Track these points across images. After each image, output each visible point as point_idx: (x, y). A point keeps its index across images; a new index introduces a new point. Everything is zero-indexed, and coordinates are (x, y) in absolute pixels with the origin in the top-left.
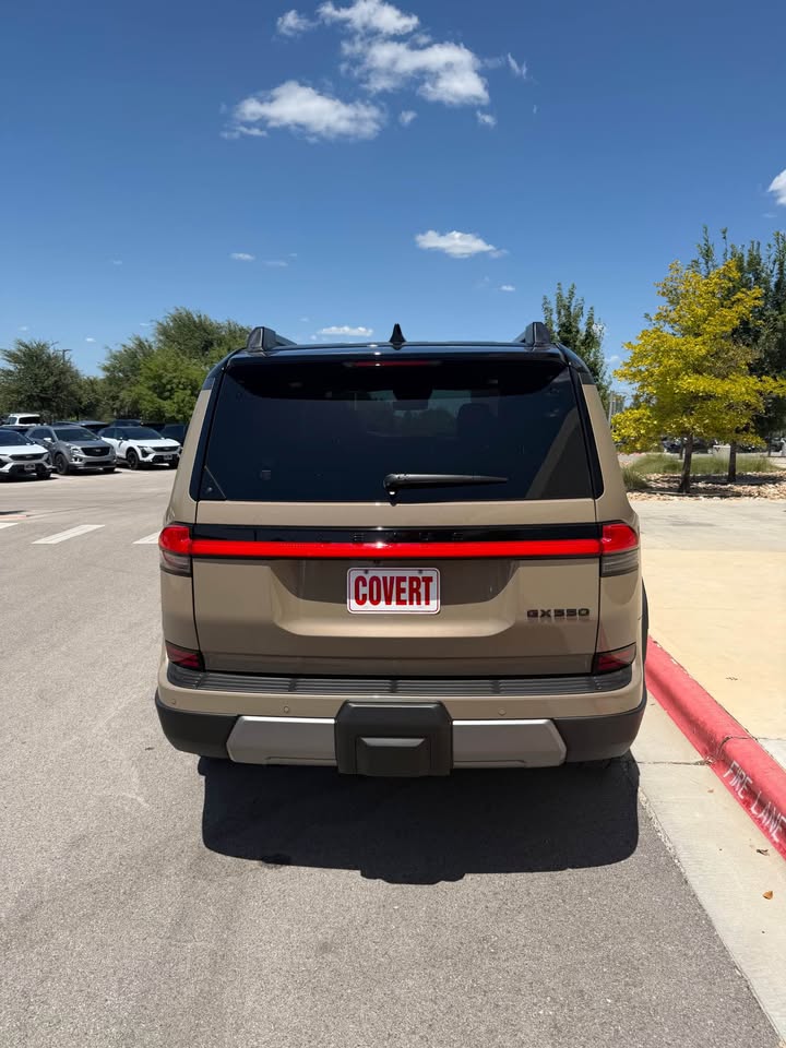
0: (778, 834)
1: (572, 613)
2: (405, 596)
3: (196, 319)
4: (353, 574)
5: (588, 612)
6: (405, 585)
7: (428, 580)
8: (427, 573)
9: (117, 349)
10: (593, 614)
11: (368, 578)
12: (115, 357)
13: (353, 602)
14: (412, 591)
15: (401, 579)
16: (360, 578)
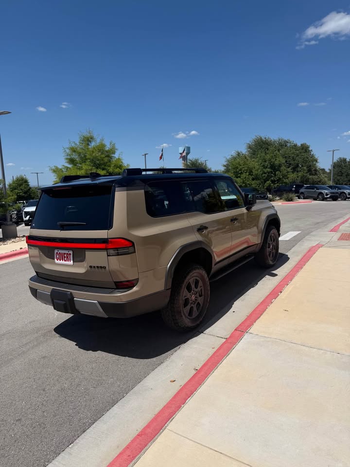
1: (101, 267)
2: (66, 259)
3: (264, 140)
4: (56, 251)
5: (105, 268)
6: (65, 255)
7: (70, 254)
8: (70, 252)
9: (229, 157)
10: (107, 268)
11: (58, 253)
12: (228, 161)
13: (56, 260)
14: (67, 257)
15: (65, 254)
16: (57, 253)
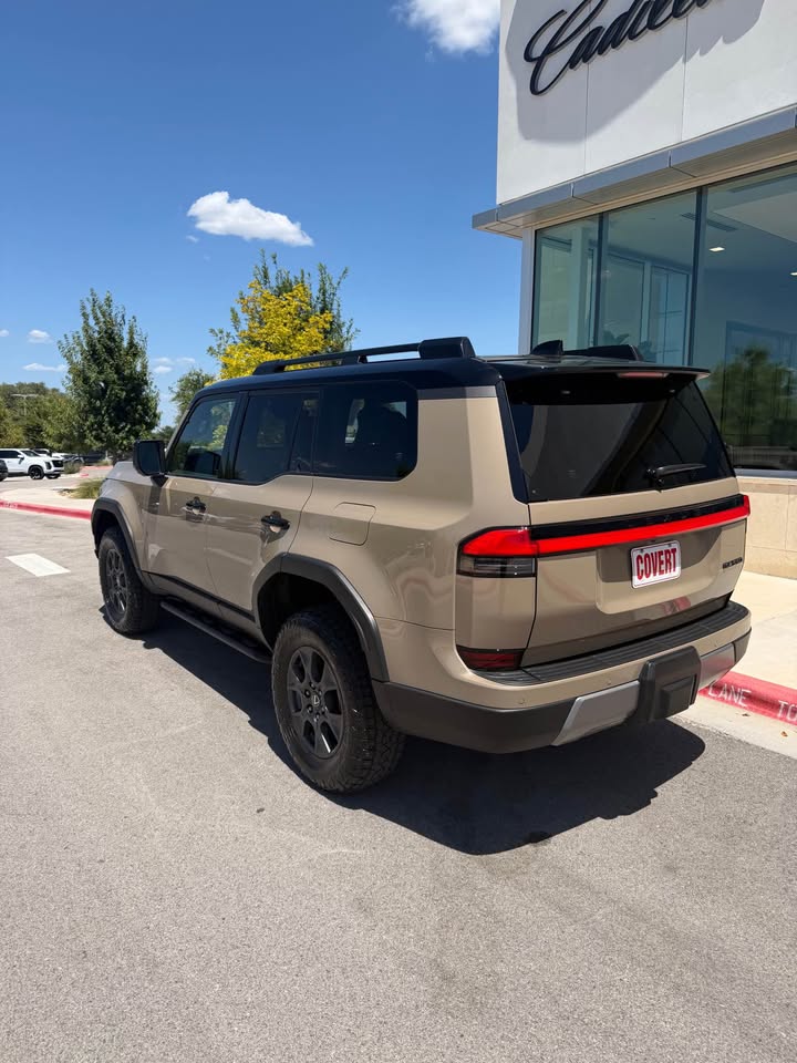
0: (743, 701)
1: (736, 561)
2: (663, 567)
4: (635, 553)
5: (741, 560)
6: (663, 558)
7: (674, 551)
8: (673, 546)
13: (635, 578)
14: (667, 561)
15: (661, 553)
16: (639, 557)
